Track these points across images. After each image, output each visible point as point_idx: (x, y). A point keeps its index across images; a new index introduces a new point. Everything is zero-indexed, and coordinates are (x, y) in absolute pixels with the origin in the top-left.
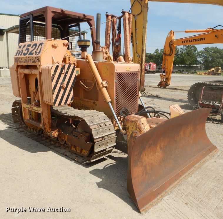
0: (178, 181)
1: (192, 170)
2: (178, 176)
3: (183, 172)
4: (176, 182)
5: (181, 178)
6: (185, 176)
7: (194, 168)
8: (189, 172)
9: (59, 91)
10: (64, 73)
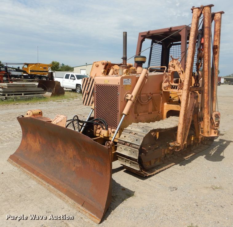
0: (30, 173)
1: (44, 182)
2: (33, 171)
3: (38, 174)
4: (28, 171)
5: (32, 174)
6: (35, 178)
7: (47, 184)
8: (41, 180)
9: (85, 96)
10: (88, 83)
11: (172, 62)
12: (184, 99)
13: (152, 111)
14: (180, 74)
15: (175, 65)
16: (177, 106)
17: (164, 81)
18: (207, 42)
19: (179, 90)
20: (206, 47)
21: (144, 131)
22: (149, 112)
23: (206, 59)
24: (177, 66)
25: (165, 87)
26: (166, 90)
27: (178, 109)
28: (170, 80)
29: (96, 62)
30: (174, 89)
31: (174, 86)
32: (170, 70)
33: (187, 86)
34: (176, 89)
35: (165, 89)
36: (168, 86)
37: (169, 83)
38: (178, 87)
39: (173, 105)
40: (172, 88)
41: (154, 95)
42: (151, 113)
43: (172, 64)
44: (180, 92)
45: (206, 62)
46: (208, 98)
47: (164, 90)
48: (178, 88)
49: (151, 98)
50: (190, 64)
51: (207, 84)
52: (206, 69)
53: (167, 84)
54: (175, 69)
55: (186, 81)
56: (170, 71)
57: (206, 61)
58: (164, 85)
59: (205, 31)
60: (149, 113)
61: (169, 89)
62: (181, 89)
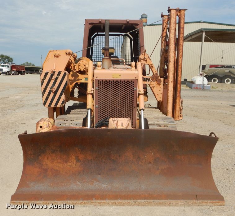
9: (49, 94)
10: (54, 78)
12: (171, 90)
15: (147, 59)
19: (152, 82)
24: (149, 59)
29: (54, 51)
30: (146, 81)
34: (149, 81)
44: (153, 84)
48: (150, 80)
54: (146, 62)
62: (154, 81)
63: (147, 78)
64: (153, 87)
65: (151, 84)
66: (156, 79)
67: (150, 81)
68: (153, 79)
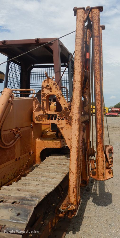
11: (46, 82)
13: (21, 154)
14: (60, 98)
15: (51, 86)
16: (55, 142)
17: (35, 109)
18: (97, 55)
19: (60, 120)
20: (96, 63)
21: (18, 214)
22: (17, 157)
23: (97, 79)
24: (54, 87)
25: (38, 118)
26: (39, 121)
27: (57, 146)
28: (45, 106)
30: (52, 119)
31: (51, 116)
32: (44, 92)
33: (77, 115)
34: (55, 119)
35: (37, 120)
36: (43, 116)
37: (44, 112)
38: (58, 116)
39: (49, 141)
40: (48, 119)
41: (22, 129)
42: (19, 158)
43: (47, 85)
44: (62, 124)
45: (97, 83)
46: (101, 130)
47: (36, 122)
48: (57, 118)
49: (19, 136)
50: (80, 84)
51: (100, 111)
52: (97, 92)
53: (41, 112)
54: (51, 91)
55: (76, 108)
56: (44, 94)
57: (97, 81)
58: (36, 114)
59: (95, 41)
60: (16, 160)
61: (44, 119)
62: (63, 119)
63: (52, 115)
64: (62, 128)
65: (59, 124)
66: (66, 116)
67: (57, 120)
68: (62, 116)
